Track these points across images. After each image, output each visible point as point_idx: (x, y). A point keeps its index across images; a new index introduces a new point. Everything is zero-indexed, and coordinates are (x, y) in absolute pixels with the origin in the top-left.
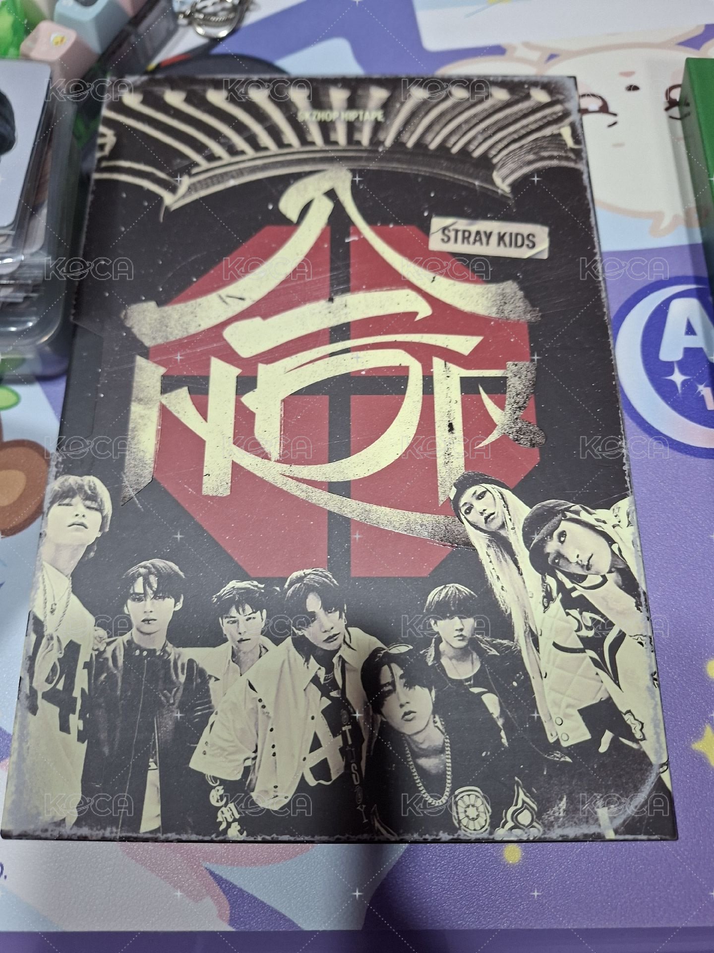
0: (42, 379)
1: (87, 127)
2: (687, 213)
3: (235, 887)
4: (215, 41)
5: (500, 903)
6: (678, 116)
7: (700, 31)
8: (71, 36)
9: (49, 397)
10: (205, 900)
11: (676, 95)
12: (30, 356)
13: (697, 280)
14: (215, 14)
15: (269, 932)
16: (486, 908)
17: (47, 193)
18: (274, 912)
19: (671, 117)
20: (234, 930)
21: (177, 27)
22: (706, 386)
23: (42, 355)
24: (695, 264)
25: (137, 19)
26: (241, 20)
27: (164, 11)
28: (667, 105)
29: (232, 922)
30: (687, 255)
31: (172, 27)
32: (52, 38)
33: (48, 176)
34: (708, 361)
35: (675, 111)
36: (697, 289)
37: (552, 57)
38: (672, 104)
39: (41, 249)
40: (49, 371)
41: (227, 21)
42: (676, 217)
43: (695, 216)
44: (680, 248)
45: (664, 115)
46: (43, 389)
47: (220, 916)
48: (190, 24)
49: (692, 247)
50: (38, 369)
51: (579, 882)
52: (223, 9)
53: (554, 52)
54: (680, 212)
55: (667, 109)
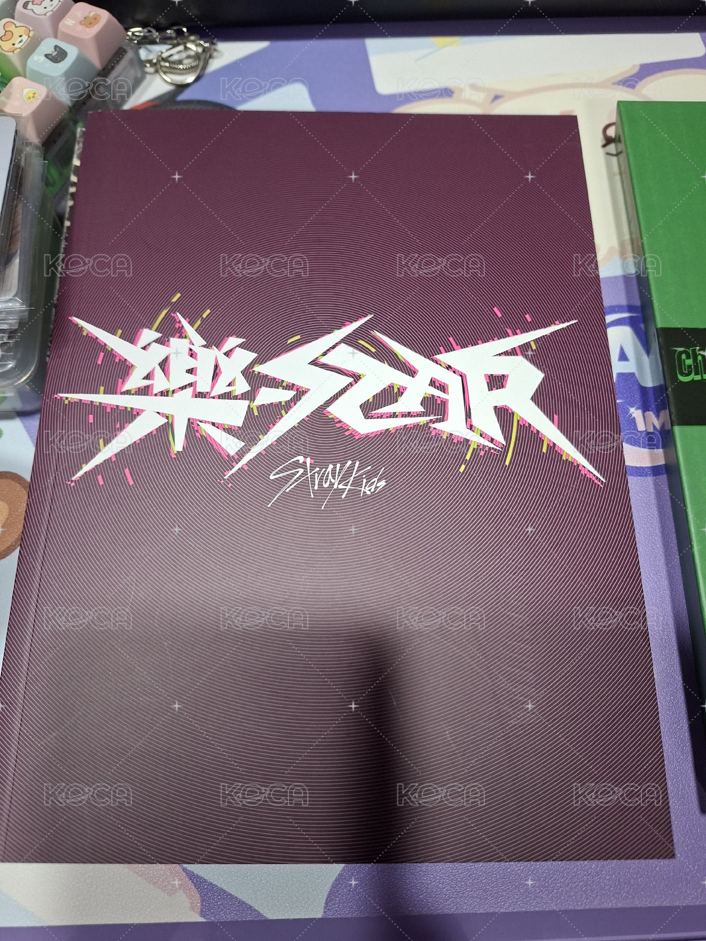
0: (22, 414)
1: (61, 174)
2: (622, 245)
3: (205, 881)
4: (182, 87)
5: (447, 890)
6: (614, 152)
7: (636, 70)
8: (41, 92)
9: (28, 431)
10: (178, 894)
11: (611, 132)
12: (10, 394)
13: (630, 308)
14: (180, 62)
15: (237, 922)
16: (434, 896)
17: (19, 244)
18: (242, 903)
19: (608, 154)
20: (205, 920)
21: (144, 74)
22: (638, 408)
23: (21, 393)
24: (628, 293)
25: (105, 71)
26: (204, 67)
27: (131, 62)
28: (604, 142)
29: (202, 914)
30: (621, 285)
31: (139, 75)
32: (24, 93)
33: (19, 228)
34: (639, 385)
35: (612, 148)
36: (631, 318)
37: (497, 97)
38: (608, 141)
39: (15, 295)
40: (29, 407)
41: (191, 69)
42: (611, 249)
43: (629, 248)
44: (615, 277)
45: (601, 152)
46: (23, 423)
47: (192, 908)
48: (157, 72)
49: (626, 278)
50: (18, 406)
51: (519, 870)
52: (188, 57)
53: (499, 93)
54: (615, 243)
55: (604, 146)
